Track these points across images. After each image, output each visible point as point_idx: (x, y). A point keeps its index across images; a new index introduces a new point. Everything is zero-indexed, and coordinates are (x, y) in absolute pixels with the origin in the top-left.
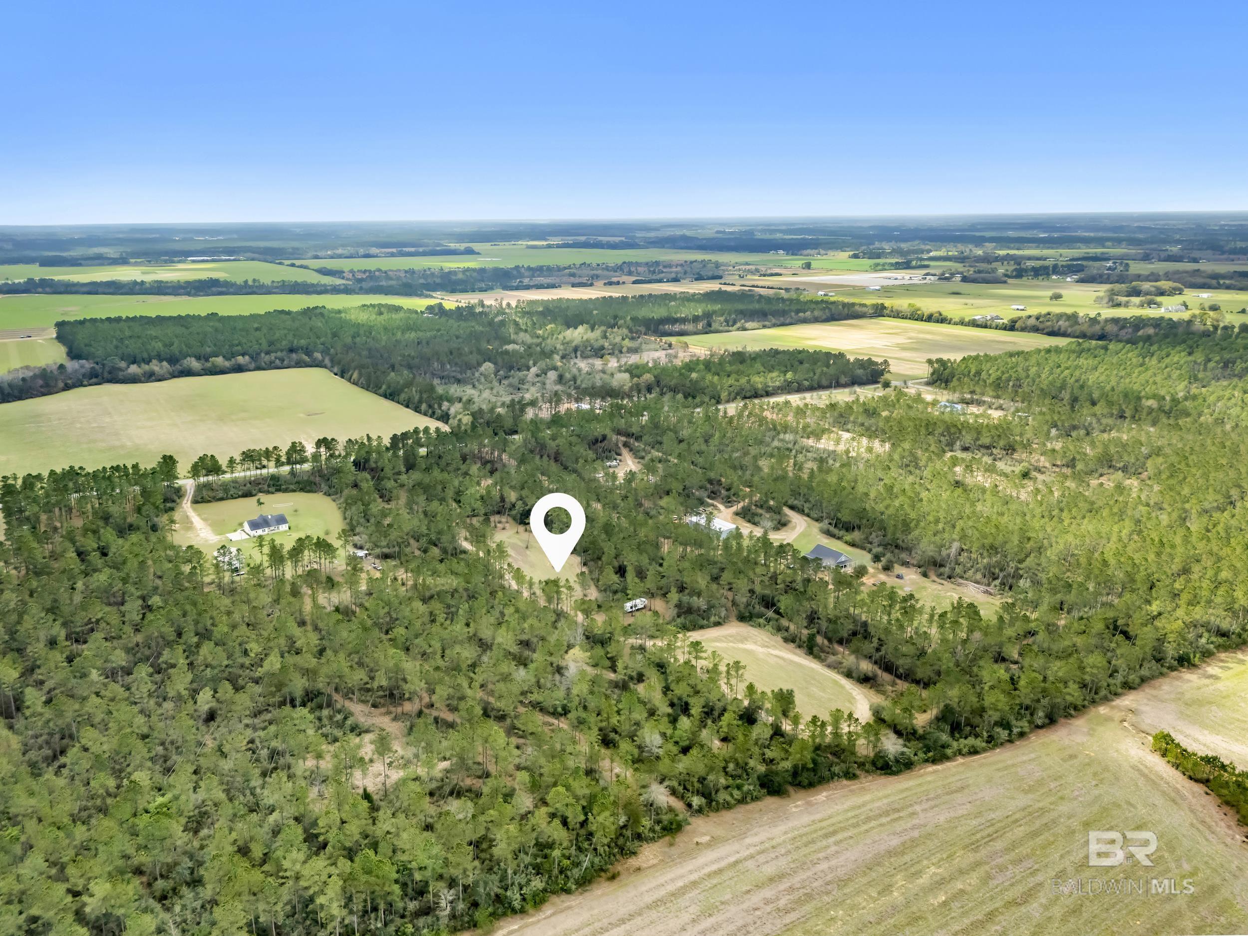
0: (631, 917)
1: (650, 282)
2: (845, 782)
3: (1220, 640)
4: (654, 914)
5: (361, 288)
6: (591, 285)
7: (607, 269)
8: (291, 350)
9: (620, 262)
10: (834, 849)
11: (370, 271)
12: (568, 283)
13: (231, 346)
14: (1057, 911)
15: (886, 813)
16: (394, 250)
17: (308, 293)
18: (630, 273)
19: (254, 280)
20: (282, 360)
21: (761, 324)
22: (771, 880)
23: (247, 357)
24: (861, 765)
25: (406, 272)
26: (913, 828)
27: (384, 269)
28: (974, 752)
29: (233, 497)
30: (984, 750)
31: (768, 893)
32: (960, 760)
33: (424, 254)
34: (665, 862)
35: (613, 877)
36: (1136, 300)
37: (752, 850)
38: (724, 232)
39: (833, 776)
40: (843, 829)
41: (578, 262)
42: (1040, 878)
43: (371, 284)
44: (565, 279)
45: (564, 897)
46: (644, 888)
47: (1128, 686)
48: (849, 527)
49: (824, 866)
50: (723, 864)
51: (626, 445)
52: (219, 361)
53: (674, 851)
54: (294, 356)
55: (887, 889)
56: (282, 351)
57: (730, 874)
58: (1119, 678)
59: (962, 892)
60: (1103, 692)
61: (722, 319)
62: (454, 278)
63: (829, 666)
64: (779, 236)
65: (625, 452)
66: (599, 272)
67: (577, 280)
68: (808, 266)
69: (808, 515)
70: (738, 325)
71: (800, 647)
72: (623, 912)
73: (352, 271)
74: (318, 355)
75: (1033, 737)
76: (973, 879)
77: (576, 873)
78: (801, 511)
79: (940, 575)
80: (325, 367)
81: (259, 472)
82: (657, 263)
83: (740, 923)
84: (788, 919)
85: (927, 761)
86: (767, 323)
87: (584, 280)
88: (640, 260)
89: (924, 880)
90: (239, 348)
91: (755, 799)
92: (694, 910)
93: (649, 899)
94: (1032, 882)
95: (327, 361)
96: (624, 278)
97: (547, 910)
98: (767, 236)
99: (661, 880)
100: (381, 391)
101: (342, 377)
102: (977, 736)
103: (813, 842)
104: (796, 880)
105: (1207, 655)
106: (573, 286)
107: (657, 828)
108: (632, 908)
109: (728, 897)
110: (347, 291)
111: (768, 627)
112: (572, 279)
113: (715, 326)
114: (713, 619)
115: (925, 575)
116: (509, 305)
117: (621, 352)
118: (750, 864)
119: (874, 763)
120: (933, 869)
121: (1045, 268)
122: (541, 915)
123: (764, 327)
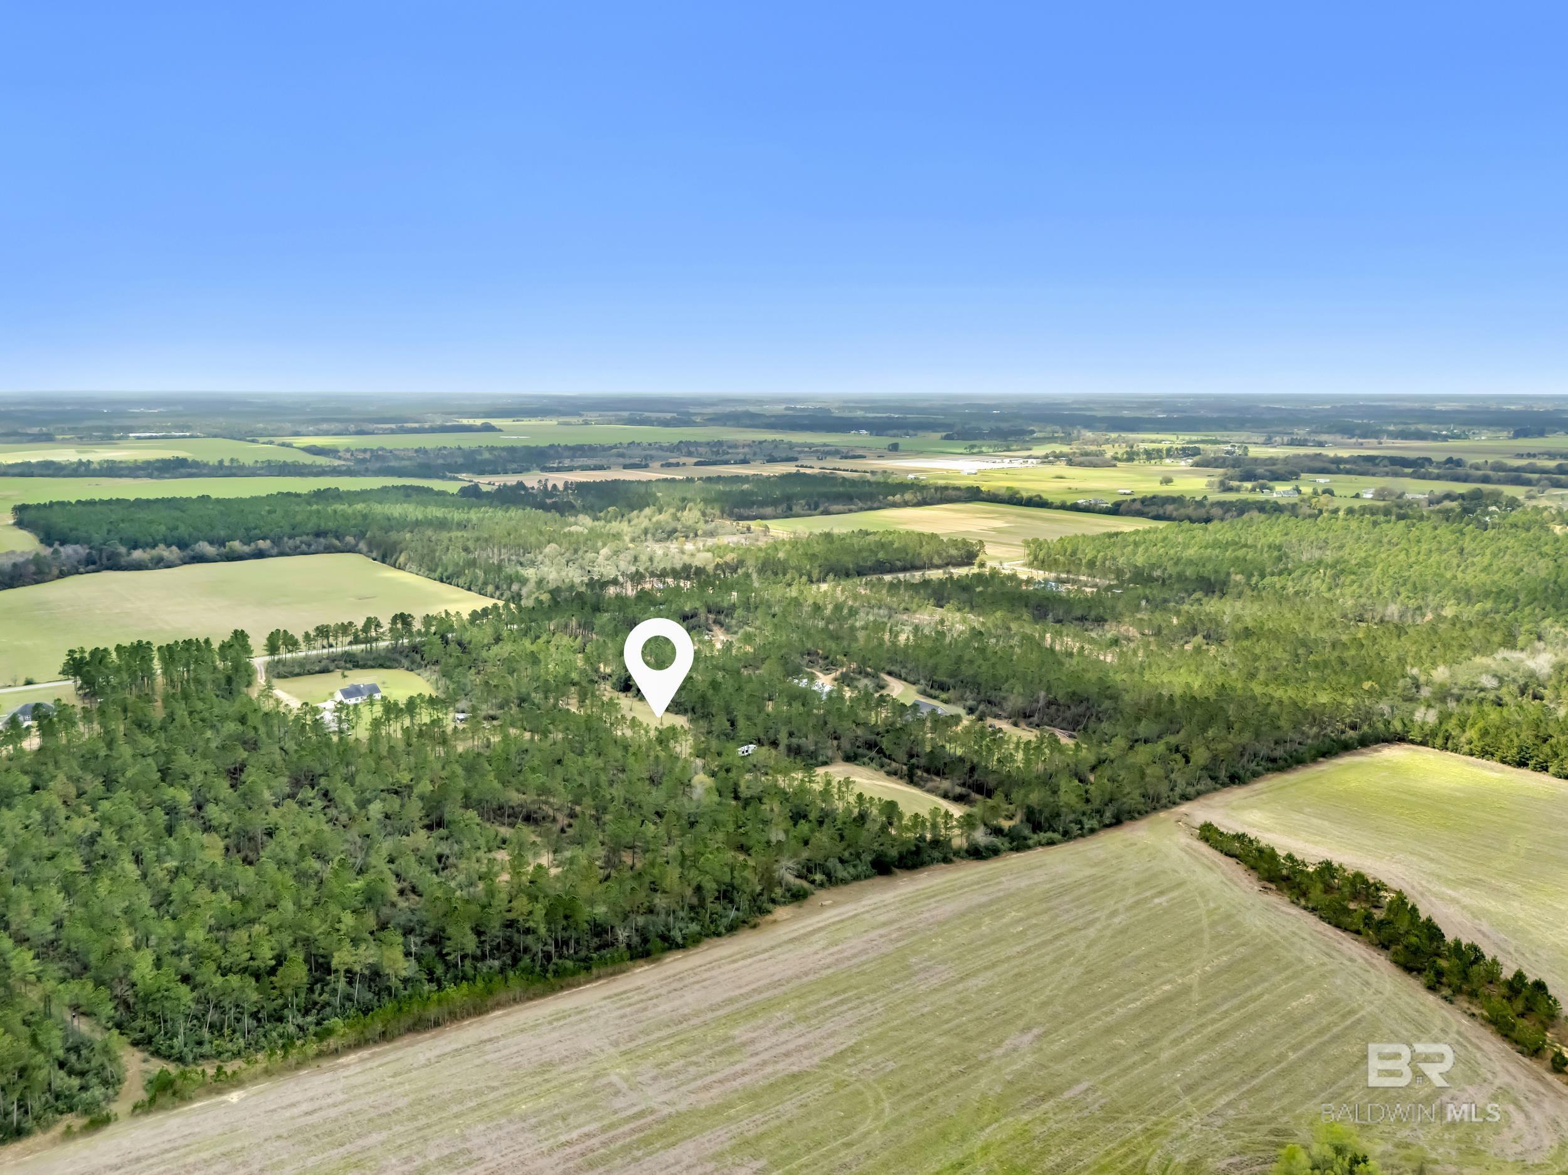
0: (773, 948)
1: (714, 463)
2: (943, 865)
3: (1270, 765)
4: (791, 946)
5: (367, 470)
6: (646, 466)
7: (661, 448)
8: (318, 535)
9: (676, 441)
10: (934, 905)
11: (372, 450)
12: (619, 464)
13: (248, 530)
14: (1108, 933)
15: (978, 883)
16: (393, 426)
17: (302, 475)
18: (690, 454)
19: (232, 460)
20: (309, 545)
21: (846, 507)
22: (884, 924)
23: (268, 542)
24: (957, 853)
25: (417, 451)
26: (999, 890)
27: (389, 448)
28: (1051, 843)
29: (310, 673)
30: (1060, 842)
31: (882, 931)
32: (1040, 849)
33: (433, 430)
34: (795, 918)
35: (755, 926)
36: (1249, 485)
37: (867, 908)
38: (794, 409)
39: (933, 861)
40: (944, 893)
41: (626, 441)
42: (1097, 915)
43: (378, 465)
44: (613, 460)
45: (716, 939)
46: (781, 932)
47: (1186, 798)
48: (943, 687)
49: (927, 915)
50: (844, 917)
51: (715, 622)
52: (236, 545)
53: (801, 910)
54: (322, 540)
55: (979, 925)
56: (308, 534)
57: (850, 922)
58: (1178, 791)
59: (1036, 925)
60: (1164, 801)
61: (803, 502)
62: (479, 457)
63: (928, 791)
64: (860, 413)
65: (716, 628)
66: (653, 452)
67: (628, 461)
68: (894, 448)
69: (905, 680)
70: (821, 509)
71: (901, 778)
72: (765, 945)
73: (347, 450)
74: (350, 539)
75: (1102, 833)
76: (1046, 918)
77: (725, 921)
78: (899, 677)
79: (1030, 724)
80: (360, 552)
81: (325, 651)
82: (720, 443)
83: (861, 948)
84: (899, 945)
85: (1012, 850)
86: (853, 507)
87: (636, 461)
88: (699, 439)
89: (1006, 920)
90: (257, 531)
91: (867, 877)
92: (823, 943)
93: (786, 938)
94: (1091, 917)
95: (362, 545)
96: (682, 460)
97: (703, 946)
98: (846, 414)
99: (795, 927)
100: (437, 574)
101: (383, 562)
102: (1054, 831)
103: (917, 902)
104: (904, 924)
105: (1256, 775)
106: (626, 467)
107: (788, 895)
108: (773, 943)
109: (850, 934)
110: (350, 473)
111: (874, 765)
112: (621, 460)
113: (796, 509)
114: (820, 758)
115: (1016, 725)
116: (554, 486)
117: (696, 535)
118: (867, 916)
119: (967, 851)
120: (1013, 914)
121: (1159, 451)
122: (699, 950)
123: (850, 511)
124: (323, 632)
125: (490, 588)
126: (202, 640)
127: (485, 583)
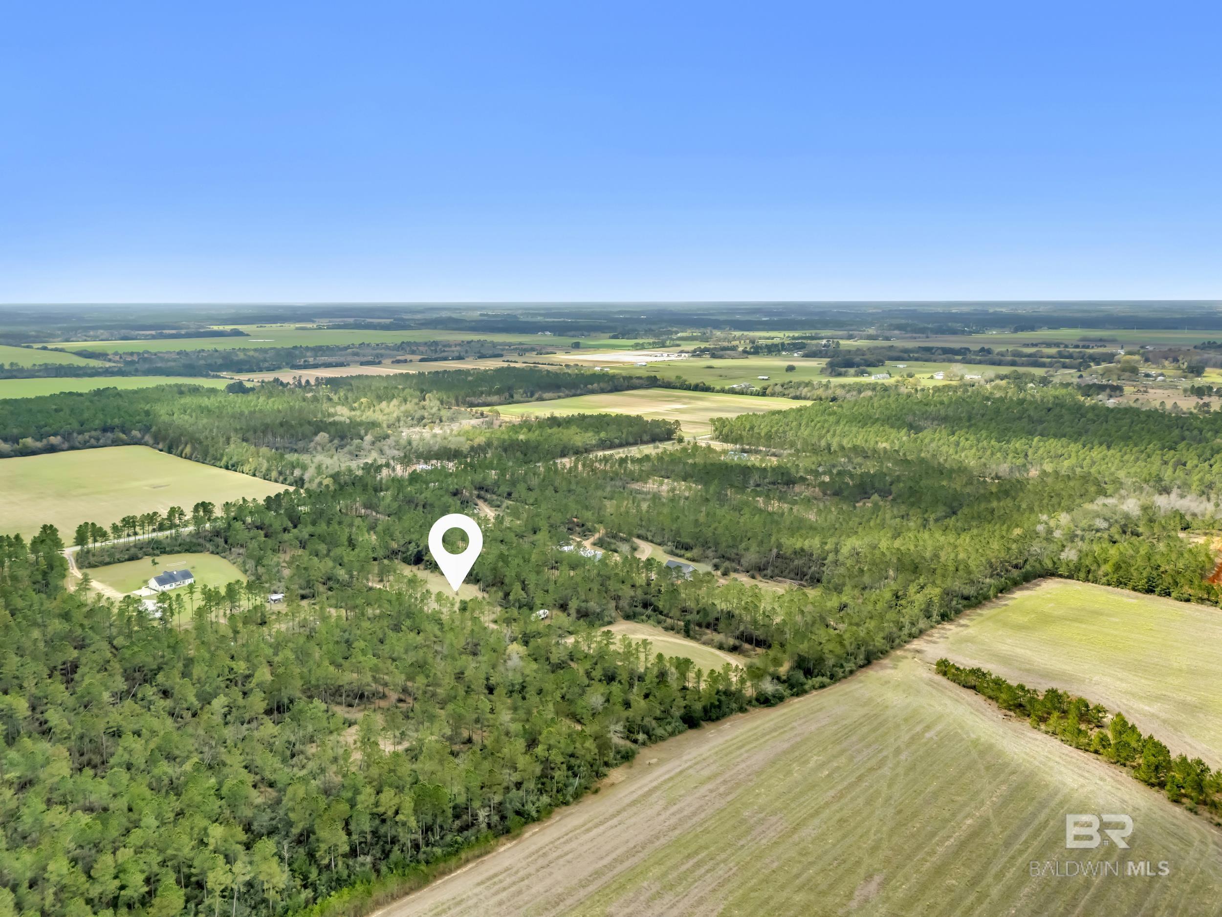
0: (619, 812)
1: (436, 360)
2: (741, 715)
3: (965, 602)
4: (634, 809)
5: (137, 370)
6: (380, 363)
7: (387, 348)
8: (105, 430)
9: (399, 342)
10: (746, 755)
11: (138, 354)
12: (356, 362)
13: (39, 427)
14: (901, 770)
15: (775, 730)
16: (153, 332)
17: (77, 376)
18: (413, 352)
19: (12, 364)
20: (98, 440)
21: (556, 395)
22: (710, 778)
23: (59, 438)
24: (750, 702)
25: (178, 353)
26: (796, 736)
27: (153, 351)
28: (823, 686)
29: (120, 561)
30: (829, 685)
31: (710, 786)
32: (815, 693)
33: (188, 336)
34: (630, 779)
35: (596, 791)
36: (852, 371)
37: (689, 764)
38: (487, 315)
39: (732, 711)
40: (749, 743)
41: (357, 342)
42: (885, 753)
43: (147, 366)
44: (349, 358)
45: (564, 808)
46: (621, 795)
47: (912, 636)
48: (688, 548)
49: (743, 765)
50: (672, 774)
51: (479, 497)
52: (29, 441)
53: (633, 771)
54: (109, 434)
55: (789, 773)
56: (96, 430)
57: (680, 779)
58: (906, 631)
59: (838, 768)
60: (897, 641)
61: (521, 391)
62: (236, 358)
63: (704, 643)
64: (539, 319)
65: (480, 503)
66: (383, 351)
67: (363, 359)
68: (577, 346)
69: (652, 542)
70: (537, 396)
71: (678, 632)
72: (611, 811)
73: (116, 354)
74: (136, 433)
75: (858, 674)
76: (843, 760)
77: (571, 790)
78: (645, 539)
79: (765, 576)
80: (146, 444)
81: (132, 539)
82: (436, 343)
83: (697, 805)
84: (729, 798)
85: (792, 695)
87: (370, 358)
88: (418, 340)
89: (812, 764)
90: (47, 429)
91: (680, 732)
92: (662, 803)
93: (627, 801)
94: (880, 756)
95: (148, 438)
96: (409, 357)
97: (556, 817)
98: (530, 319)
99: (632, 788)
100: (223, 463)
101: (170, 452)
102: (823, 675)
103: (730, 753)
104: (727, 776)
105: (958, 612)
106: (362, 364)
107: (619, 757)
108: (617, 807)
109: (683, 792)
110: (121, 373)
111: (651, 622)
112: (356, 358)
113: (516, 397)
114: (606, 619)
115: (753, 577)
116: (308, 382)
117: (441, 421)
118: (691, 771)
119: (757, 700)
120: (815, 758)
121: (776, 345)
122: (552, 821)
123: (559, 397)
124: (129, 522)
125: (274, 474)
126: (12, 536)
127: (269, 470)
